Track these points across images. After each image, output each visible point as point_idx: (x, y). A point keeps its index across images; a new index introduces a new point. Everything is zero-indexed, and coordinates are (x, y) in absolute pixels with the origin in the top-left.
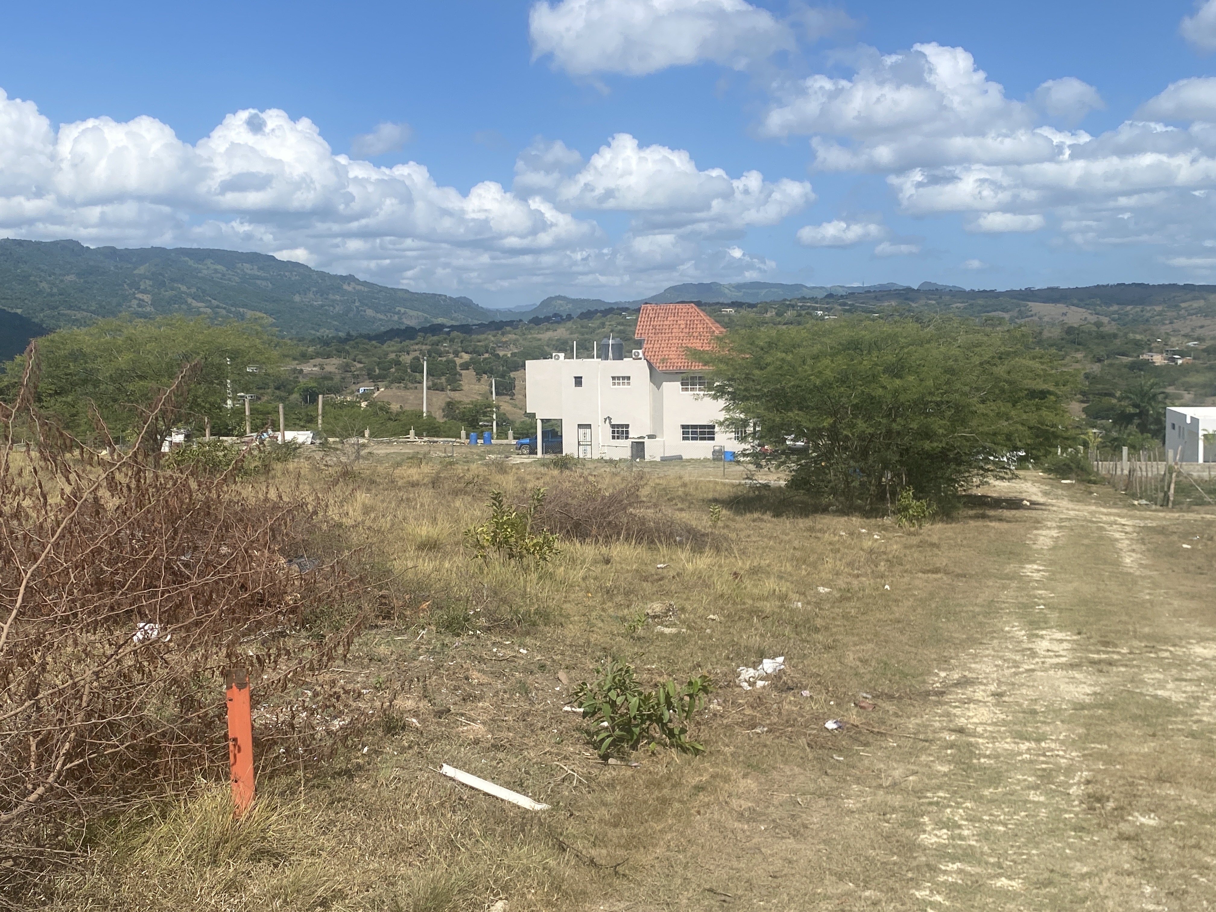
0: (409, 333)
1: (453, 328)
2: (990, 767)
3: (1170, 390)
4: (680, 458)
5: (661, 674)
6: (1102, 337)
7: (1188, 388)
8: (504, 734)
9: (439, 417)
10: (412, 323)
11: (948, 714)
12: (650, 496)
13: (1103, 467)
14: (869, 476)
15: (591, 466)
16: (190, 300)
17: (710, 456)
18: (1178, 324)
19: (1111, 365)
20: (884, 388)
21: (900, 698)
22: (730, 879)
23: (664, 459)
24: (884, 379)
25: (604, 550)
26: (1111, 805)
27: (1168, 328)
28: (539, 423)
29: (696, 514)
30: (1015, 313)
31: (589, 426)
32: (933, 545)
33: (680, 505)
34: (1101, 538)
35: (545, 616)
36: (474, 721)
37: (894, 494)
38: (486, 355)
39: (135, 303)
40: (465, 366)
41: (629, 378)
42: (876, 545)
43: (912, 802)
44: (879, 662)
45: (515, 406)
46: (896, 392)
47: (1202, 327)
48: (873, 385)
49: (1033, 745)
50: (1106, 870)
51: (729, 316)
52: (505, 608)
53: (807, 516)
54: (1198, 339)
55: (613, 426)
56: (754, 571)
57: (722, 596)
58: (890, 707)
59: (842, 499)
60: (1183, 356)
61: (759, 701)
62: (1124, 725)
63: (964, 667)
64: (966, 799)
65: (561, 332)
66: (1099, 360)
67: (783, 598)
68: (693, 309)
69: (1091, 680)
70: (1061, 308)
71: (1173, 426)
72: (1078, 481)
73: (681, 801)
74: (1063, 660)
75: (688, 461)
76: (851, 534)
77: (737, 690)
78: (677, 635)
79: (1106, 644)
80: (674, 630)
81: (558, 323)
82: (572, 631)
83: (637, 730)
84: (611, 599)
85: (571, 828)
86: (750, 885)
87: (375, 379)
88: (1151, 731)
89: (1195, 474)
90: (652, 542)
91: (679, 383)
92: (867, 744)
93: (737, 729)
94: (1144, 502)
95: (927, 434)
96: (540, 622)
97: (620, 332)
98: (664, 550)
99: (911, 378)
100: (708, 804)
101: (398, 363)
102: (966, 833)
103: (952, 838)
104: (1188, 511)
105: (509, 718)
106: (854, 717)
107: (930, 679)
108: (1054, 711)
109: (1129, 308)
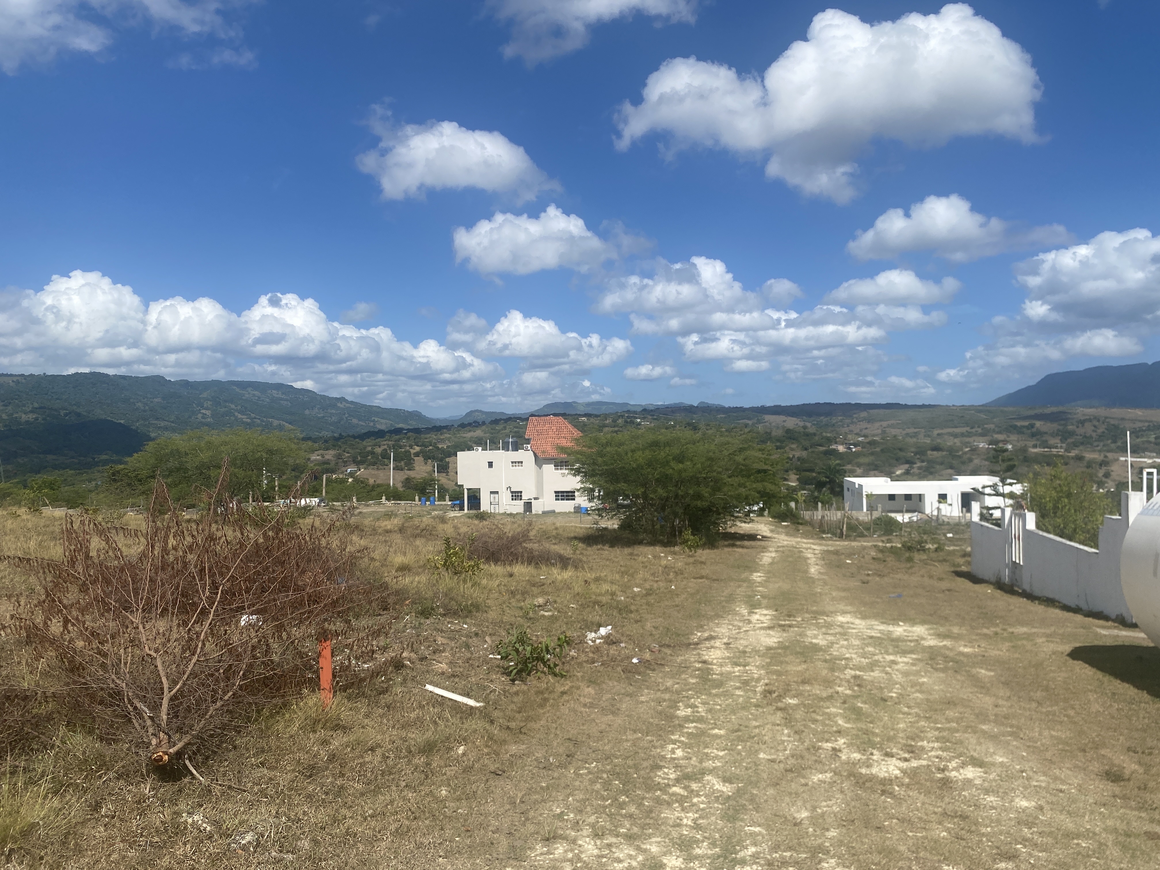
0: (380, 434)
1: (409, 430)
2: (718, 680)
3: (849, 467)
4: (554, 512)
5: (543, 637)
6: (807, 435)
7: (859, 465)
8: (458, 669)
9: (400, 487)
10: (383, 427)
11: (699, 654)
12: (535, 536)
13: (807, 515)
14: (666, 521)
15: (498, 517)
16: (236, 414)
17: (572, 510)
18: (852, 427)
19: (813, 452)
20: (673, 469)
21: (674, 646)
22: (579, 734)
23: (544, 513)
24: (673, 464)
25: (509, 568)
26: (774, 695)
27: (846, 429)
28: (466, 492)
29: (563, 546)
30: (755, 421)
31: (497, 493)
32: (702, 563)
33: (554, 541)
34: (799, 557)
35: (477, 607)
36: (441, 663)
37: (680, 532)
38: (431, 448)
39: (200, 416)
40: (417, 455)
41: (522, 462)
42: (669, 563)
43: (675, 697)
44: (664, 628)
45: (449, 480)
46: (680, 472)
47: (866, 428)
48: (667, 468)
49: (742, 668)
50: (767, 724)
51: (583, 422)
52: (453, 602)
53: (629, 546)
54: (864, 436)
55: (512, 492)
56: (597, 580)
57: (578, 594)
58: (668, 651)
59: (650, 536)
60: (855, 446)
61: (597, 649)
62: (791, 657)
63: (711, 630)
64: (702, 694)
65: (478, 433)
66: (806, 449)
67: (613, 594)
68: (560, 419)
69: (778, 635)
70: (782, 418)
71: (848, 489)
72: (792, 523)
73: (553, 699)
74: (765, 625)
75: (559, 513)
76: (654, 557)
77: (585, 645)
78: (552, 616)
79: (789, 616)
80: (550, 613)
81: (477, 427)
82: (492, 615)
83: (530, 665)
84: (514, 597)
85: (496, 714)
86: (589, 736)
87: (358, 463)
88: (804, 660)
89: (861, 518)
90: (537, 563)
91: (553, 466)
92: (654, 670)
93: (585, 664)
94: (829, 535)
95: (698, 496)
96: (474, 610)
97: (516, 432)
98: (544, 568)
99: (688, 463)
100: (568, 701)
101: (372, 453)
102: (700, 710)
103: (693, 712)
104: (855, 540)
105: (460, 661)
106: (647, 656)
107: (692, 637)
108: (756, 651)
109: (822, 418)
